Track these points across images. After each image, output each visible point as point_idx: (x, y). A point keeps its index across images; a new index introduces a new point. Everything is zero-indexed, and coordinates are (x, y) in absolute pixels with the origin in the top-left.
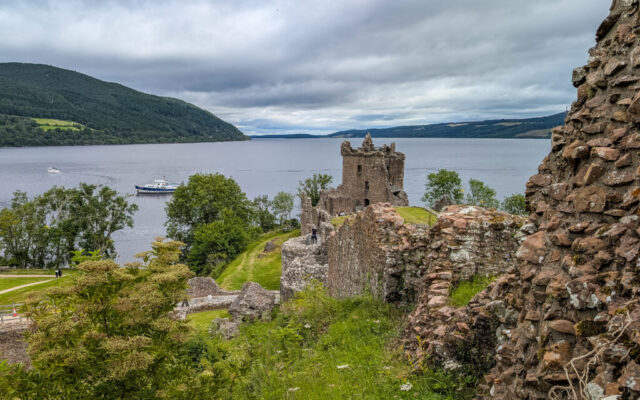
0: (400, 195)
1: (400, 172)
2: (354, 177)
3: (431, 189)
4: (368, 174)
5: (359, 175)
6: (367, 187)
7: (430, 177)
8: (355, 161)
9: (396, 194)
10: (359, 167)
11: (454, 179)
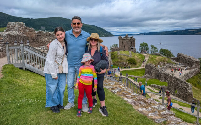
0: (134, 49)
1: (134, 43)
2: (122, 44)
3: (141, 47)
4: (125, 44)
5: (123, 44)
6: (124, 47)
7: (141, 44)
8: (122, 41)
9: (132, 49)
10: (123, 42)
11: (146, 45)
